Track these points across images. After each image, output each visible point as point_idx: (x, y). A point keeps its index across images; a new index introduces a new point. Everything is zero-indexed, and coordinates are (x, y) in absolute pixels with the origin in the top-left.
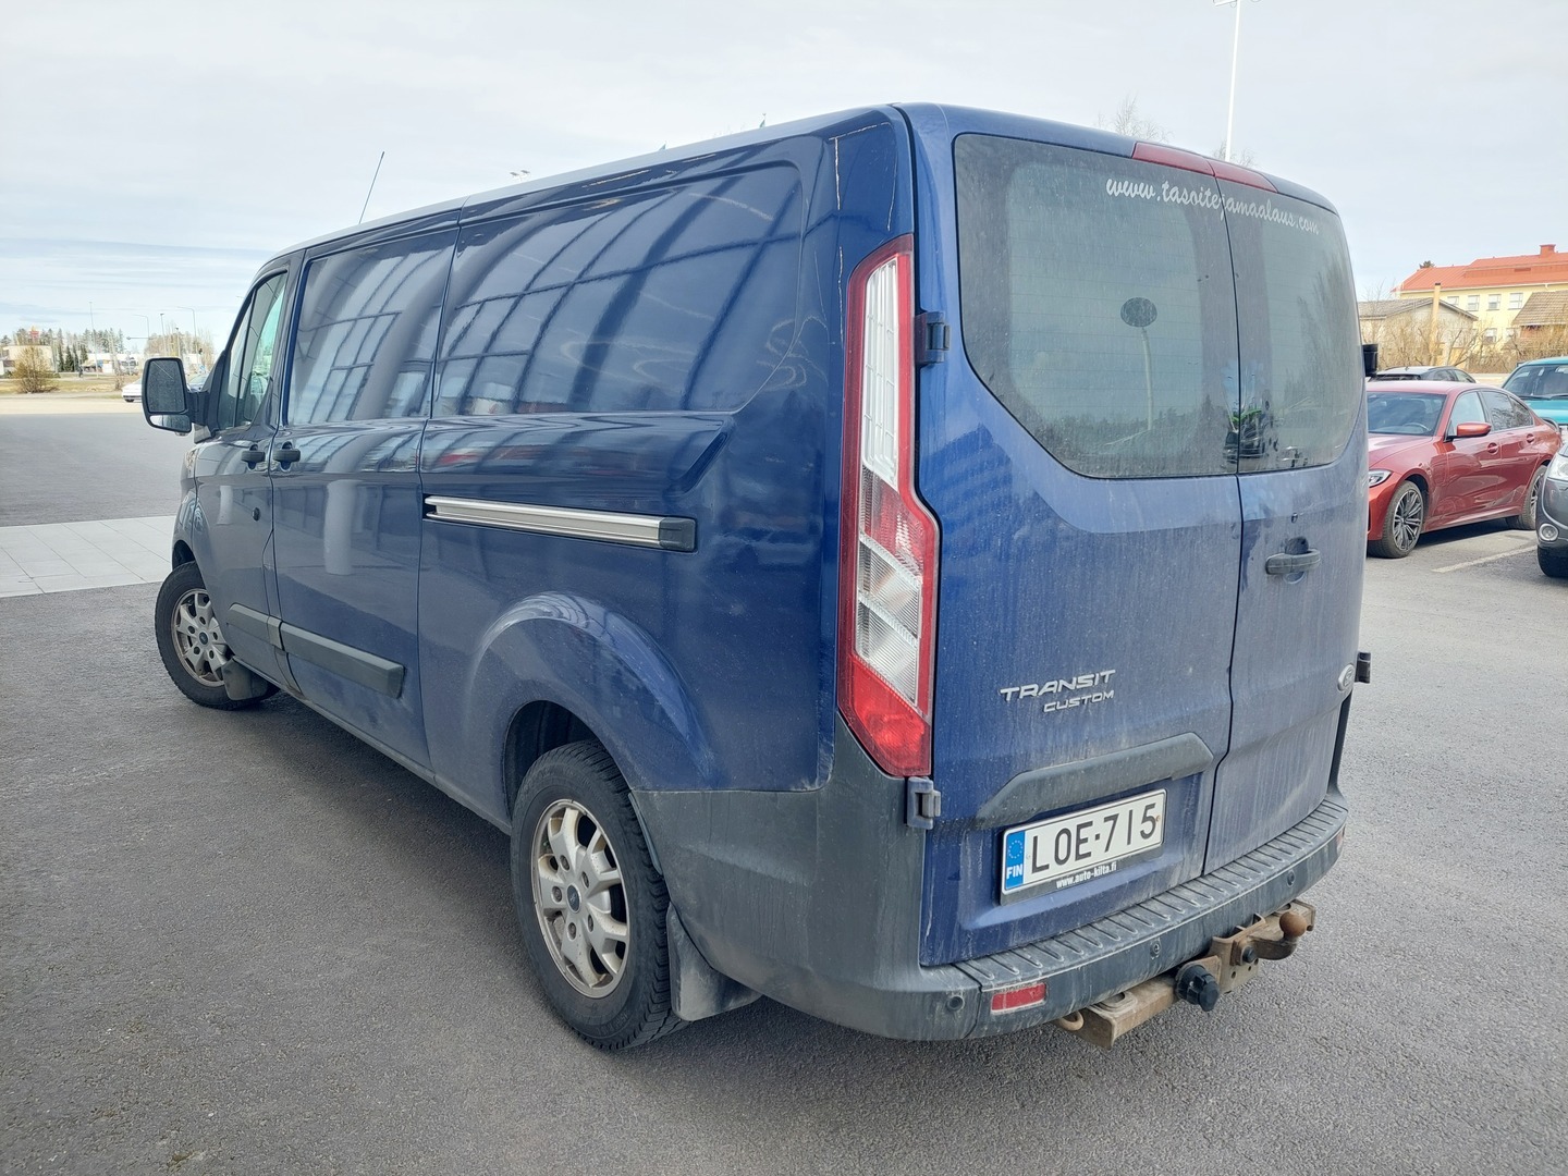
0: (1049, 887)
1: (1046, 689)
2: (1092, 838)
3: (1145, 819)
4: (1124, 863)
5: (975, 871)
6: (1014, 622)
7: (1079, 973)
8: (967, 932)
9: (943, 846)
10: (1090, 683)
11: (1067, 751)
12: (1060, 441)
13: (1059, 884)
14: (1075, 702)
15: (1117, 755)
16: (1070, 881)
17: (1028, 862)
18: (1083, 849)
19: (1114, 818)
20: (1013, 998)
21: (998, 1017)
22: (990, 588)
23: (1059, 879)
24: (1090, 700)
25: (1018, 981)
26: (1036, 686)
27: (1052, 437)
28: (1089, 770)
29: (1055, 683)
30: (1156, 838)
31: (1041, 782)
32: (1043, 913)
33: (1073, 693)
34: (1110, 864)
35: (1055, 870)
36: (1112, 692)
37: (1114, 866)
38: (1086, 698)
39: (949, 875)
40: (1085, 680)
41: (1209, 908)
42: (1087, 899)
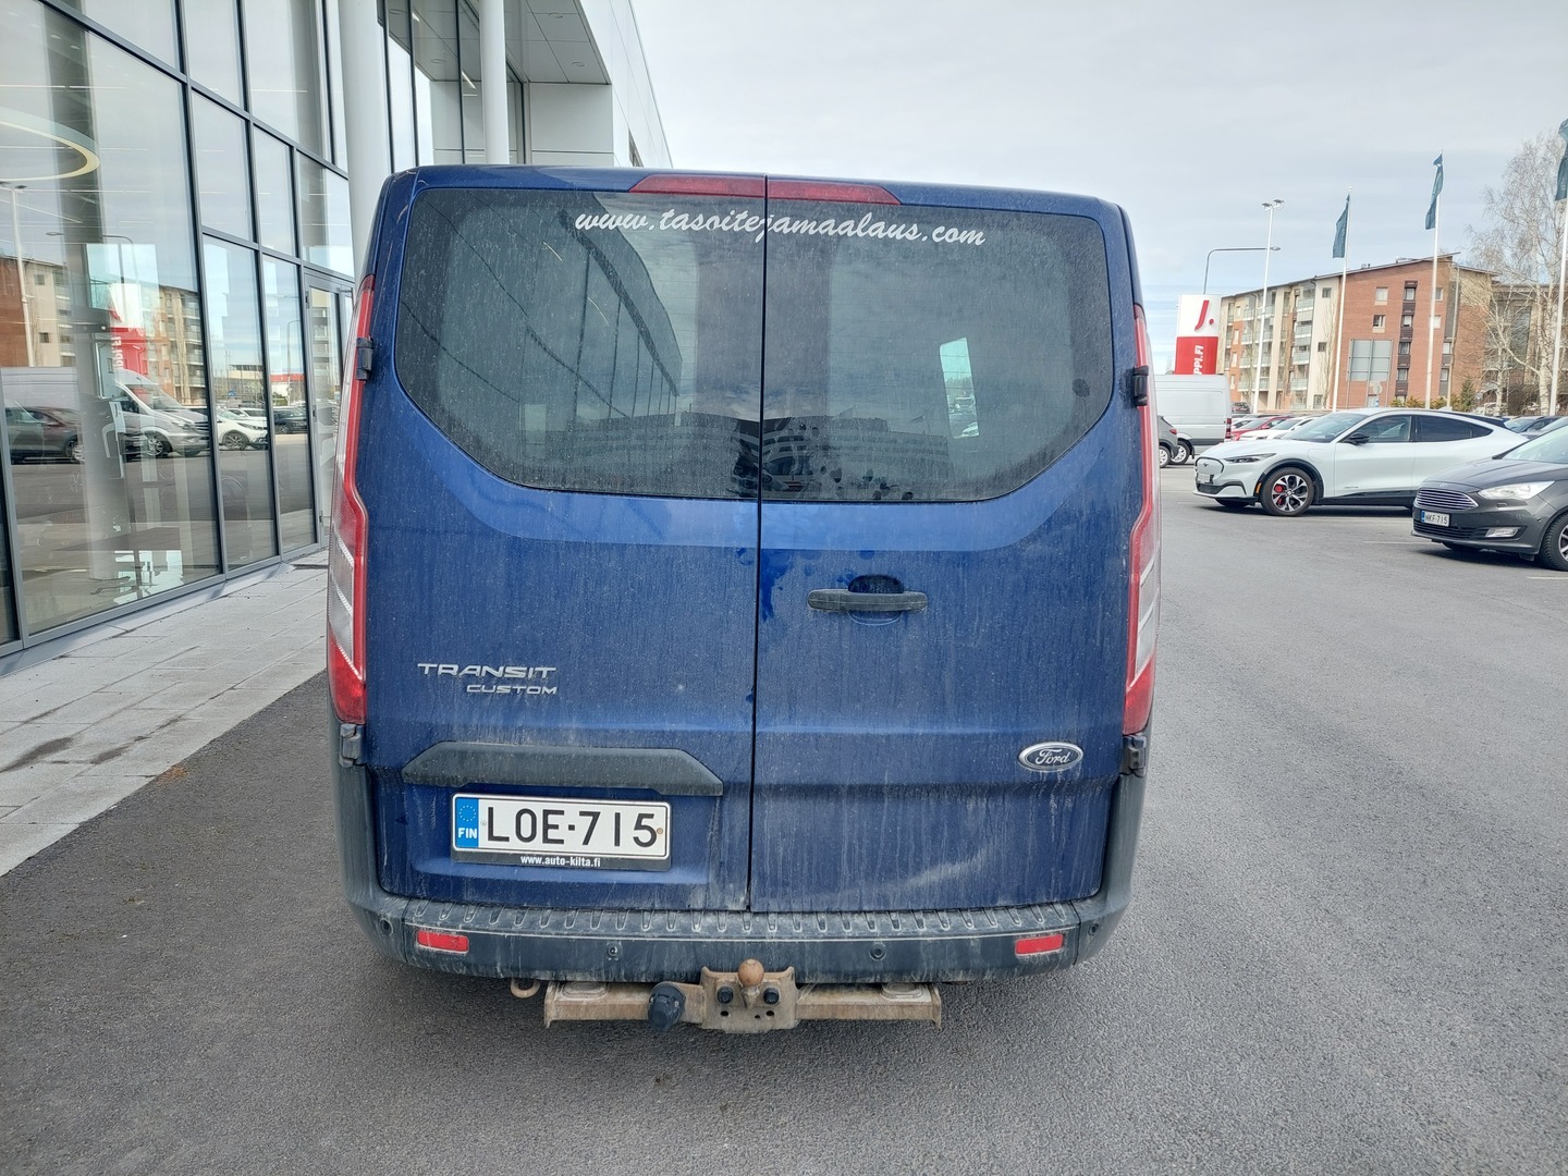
0: (513, 860)
1: (466, 671)
2: (564, 827)
3: (639, 826)
4: (611, 864)
5: (428, 822)
6: (430, 607)
7: (506, 942)
8: (418, 873)
9: (389, 791)
10: (522, 675)
11: (495, 732)
12: (488, 451)
13: (524, 860)
14: (504, 689)
15: (560, 750)
16: (539, 861)
17: (483, 830)
18: (552, 834)
19: (596, 815)
20: (436, 940)
21: (422, 952)
22: (406, 573)
23: (524, 855)
24: (524, 691)
25: (436, 926)
26: (456, 667)
27: (480, 448)
28: (520, 756)
29: (478, 668)
30: (660, 850)
31: (463, 755)
32: (498, 880)
33: (502, 681)
34: (592, 859)
35: (515, 845)
36: (554, 689)
37: (597, 863)
38: (519, 688)
39: (396, 817)
40: (513, 671)
41: (709, 938)
42: (556, 883)
